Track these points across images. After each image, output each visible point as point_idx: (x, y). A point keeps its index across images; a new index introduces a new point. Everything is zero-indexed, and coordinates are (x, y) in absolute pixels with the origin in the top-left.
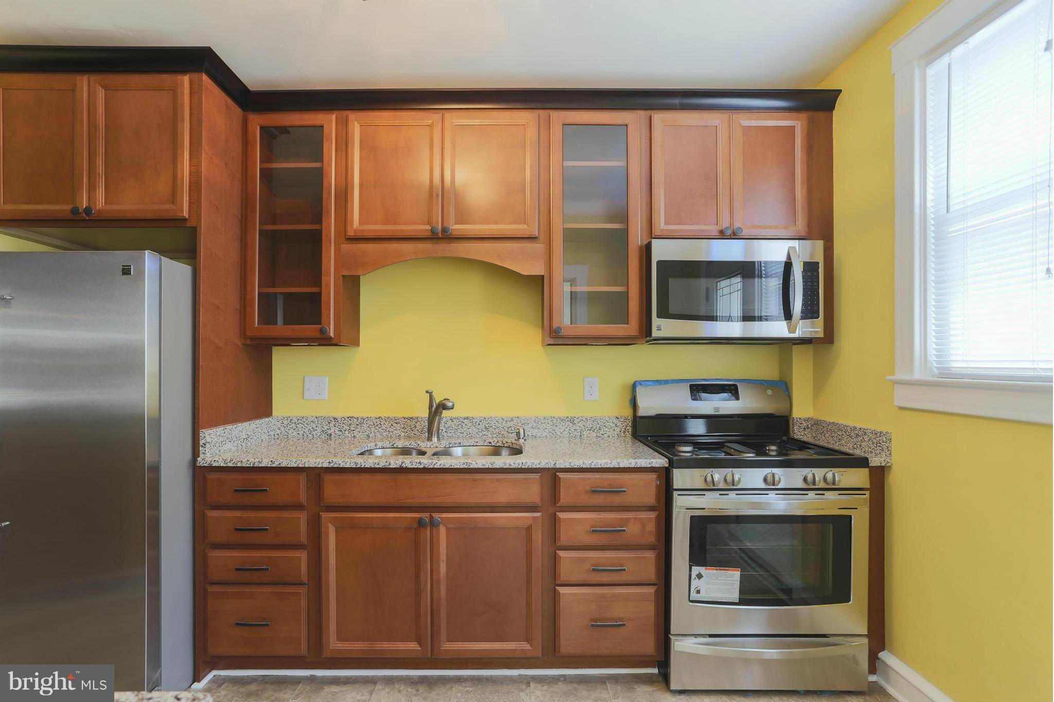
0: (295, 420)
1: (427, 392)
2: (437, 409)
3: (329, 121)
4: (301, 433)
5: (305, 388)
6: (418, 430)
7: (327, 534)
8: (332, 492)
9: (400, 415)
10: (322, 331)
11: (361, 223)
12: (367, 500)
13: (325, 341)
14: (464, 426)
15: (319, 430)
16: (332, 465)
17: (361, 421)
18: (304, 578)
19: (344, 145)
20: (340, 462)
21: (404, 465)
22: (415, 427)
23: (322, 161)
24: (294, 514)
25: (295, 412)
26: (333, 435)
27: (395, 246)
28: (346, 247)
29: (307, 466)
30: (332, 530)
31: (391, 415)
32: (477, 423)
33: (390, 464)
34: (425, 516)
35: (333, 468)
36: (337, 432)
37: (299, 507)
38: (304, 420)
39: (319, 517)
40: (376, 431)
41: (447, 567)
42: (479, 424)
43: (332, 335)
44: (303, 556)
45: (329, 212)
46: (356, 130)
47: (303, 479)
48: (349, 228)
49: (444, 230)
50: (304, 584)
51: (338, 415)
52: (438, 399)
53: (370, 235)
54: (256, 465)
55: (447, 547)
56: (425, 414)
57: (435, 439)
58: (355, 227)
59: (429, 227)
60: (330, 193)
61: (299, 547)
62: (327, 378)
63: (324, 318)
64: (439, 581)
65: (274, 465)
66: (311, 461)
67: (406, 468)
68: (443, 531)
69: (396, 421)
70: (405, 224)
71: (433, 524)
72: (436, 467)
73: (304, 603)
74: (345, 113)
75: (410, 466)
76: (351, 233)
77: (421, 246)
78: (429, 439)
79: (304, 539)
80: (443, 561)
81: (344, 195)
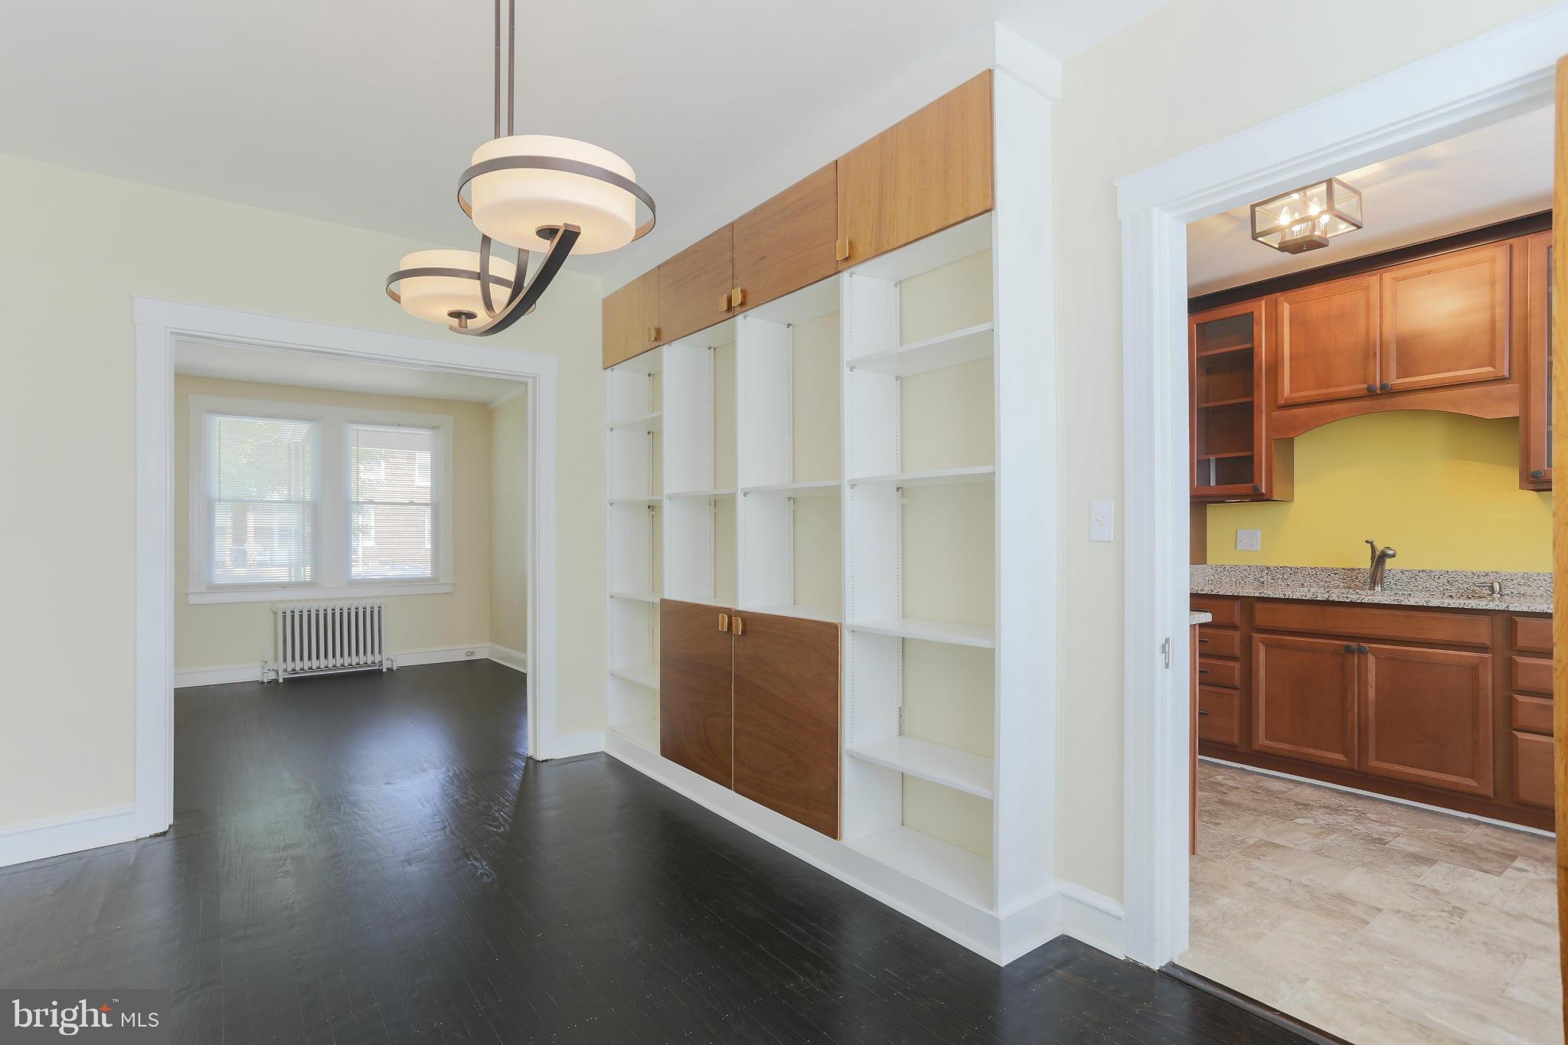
0: (1228, 568)
1: (1367, 542)
2: (1380, 559)
3: (1260, 308)
4: (1234, 580)
5: (1238, 540)
6: (1360, 581)
7: (1258, 651)
8: (1262, 617)
9: (1339, 566)
10: (1256, 489)
11: (1291, 391)
12: (1294, 626)
13: (1258, 497)
14: (1419, 579)
15: (1251, 578)
16: (1262, 595)
17: (1295, 571)
18: (1237, 682)
19: (1274, 324)
20: (1270, 593)
21: (1331, 599)
22: (1357, 578)
23: (1252, 341)
24: (1230, 633)
25: (1229, 561)
26: (1266, 582)
27: (1327, 407)
28: (1277, 414)
29: (1240, 594)
30: (1262, 648)
31: (1329, 566)
32: (1437, 577)
33: (1317, 597)
34: (1354, 645)
35: (1263, 598)
36: (1269, 580)
37: (1235, 627)
38: (1237, 568)
39: (1251, 637)
40: (1311, 581)
41: (1376, 692)
42: (1439, 578)
43: (1264, 491)
44: (1237, 666)
45: (1260, 386)
46: (1286, 309)
47: (1237, 605)
48: (1279, 398)
49: (1383, 387)
50: (1237, 689)
51: (1271, 564)
52: (1380, 548)
53: (1301, 401)
54: (1199, 592)
55: (1376, 674)
56: (1366, 563)
57: (1378, 588)
58: (1285, 396)
59: (1366, 386)
60: (1261, 369)
61: (1234, 659)
62: (1260, 532)
63: (1256, 478)
64: (1366, 704)
65: (1213, 593)
66: (1244, 593)
67: (1333, 601)
68: (1371, 660)
69: (1335, 572)
70: (1338, 386)
71: (1362, 652)
72: (1363, 601)
73: (1237, 703)
74: (1273, 296)
75: (1337, 599)
76: (1281, 402)
77: (1355, 404)
78: (1372, 588)
79: (1237, 652)
80: (1372, 686)
81: (1274, 367)
